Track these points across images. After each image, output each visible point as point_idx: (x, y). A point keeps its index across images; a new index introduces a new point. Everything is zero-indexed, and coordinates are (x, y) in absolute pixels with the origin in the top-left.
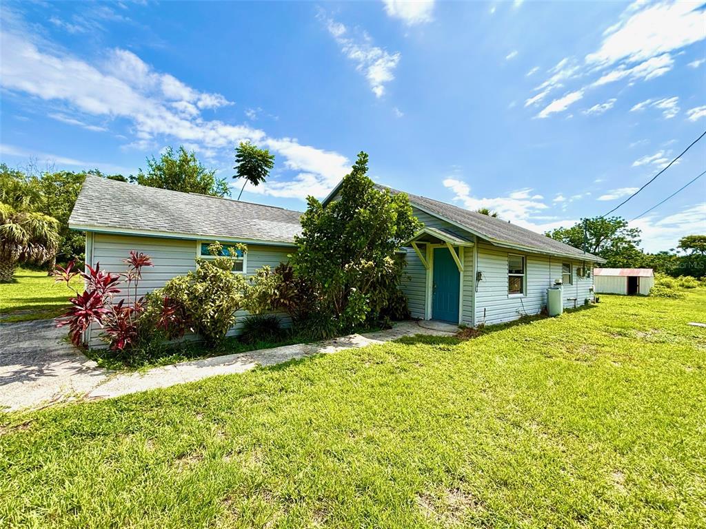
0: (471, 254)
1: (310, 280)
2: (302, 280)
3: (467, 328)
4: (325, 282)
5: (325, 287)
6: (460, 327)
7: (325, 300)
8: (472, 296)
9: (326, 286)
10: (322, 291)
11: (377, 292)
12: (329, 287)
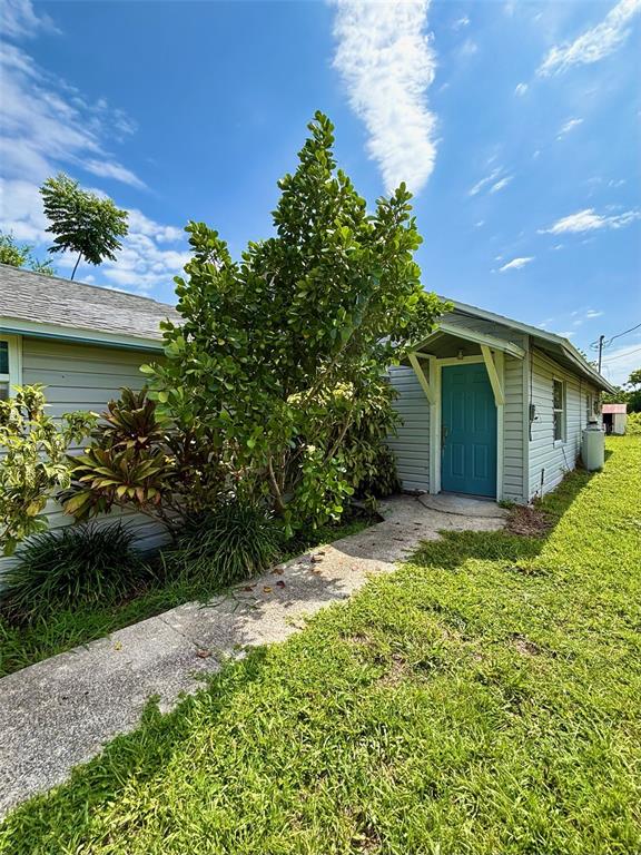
0: (518, 373)
1: (207, 431)
2: (186, 431)
3: (518, 507)
4: (248, 434)
5: (246, 448)
6: (502, 505)
7: (249, 476)
8: (523, 449)
9: (250, 444)
10: (240, 456)
11: (354, 450)
12: (257, 447)
